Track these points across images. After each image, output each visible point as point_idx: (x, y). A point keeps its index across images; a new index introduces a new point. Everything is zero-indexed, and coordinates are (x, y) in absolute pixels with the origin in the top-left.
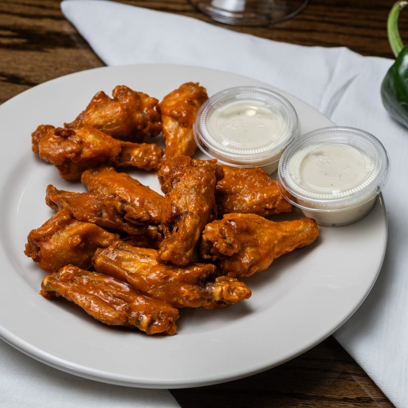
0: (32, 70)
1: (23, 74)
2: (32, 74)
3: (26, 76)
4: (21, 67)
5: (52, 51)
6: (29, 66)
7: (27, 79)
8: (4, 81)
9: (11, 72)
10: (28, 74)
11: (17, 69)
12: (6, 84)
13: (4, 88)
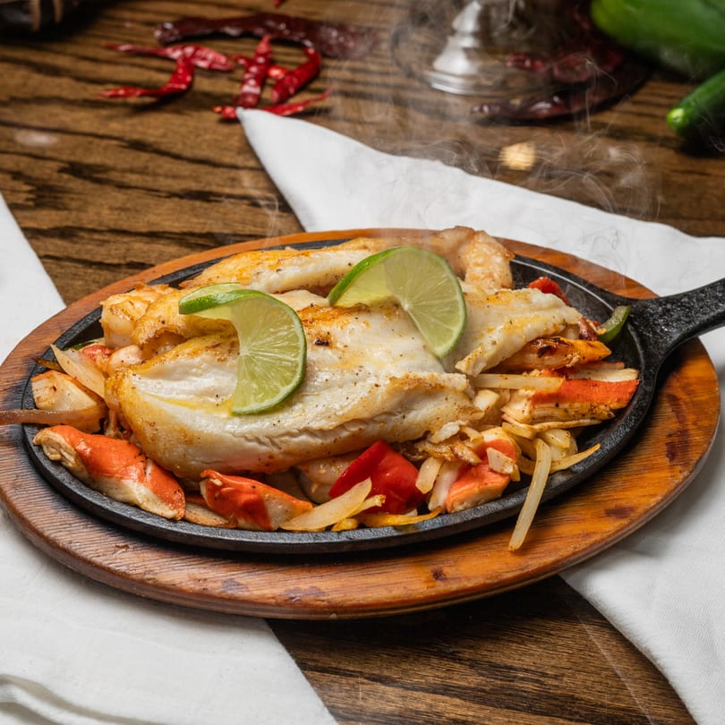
0: (164, 135)
1: (151, 139)
2: (164, 140)
3: (156, 143)
4: (150, 131)
5: (195, 114)
6: (160, 132)
7: (155, 146)
8: (125, 147)
9: (136, 136)
10: (159, 140)
11: (143, 133)
12: (126, 150)
13: (123, 155)
